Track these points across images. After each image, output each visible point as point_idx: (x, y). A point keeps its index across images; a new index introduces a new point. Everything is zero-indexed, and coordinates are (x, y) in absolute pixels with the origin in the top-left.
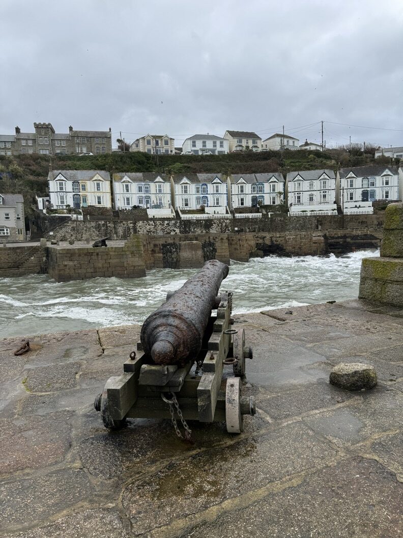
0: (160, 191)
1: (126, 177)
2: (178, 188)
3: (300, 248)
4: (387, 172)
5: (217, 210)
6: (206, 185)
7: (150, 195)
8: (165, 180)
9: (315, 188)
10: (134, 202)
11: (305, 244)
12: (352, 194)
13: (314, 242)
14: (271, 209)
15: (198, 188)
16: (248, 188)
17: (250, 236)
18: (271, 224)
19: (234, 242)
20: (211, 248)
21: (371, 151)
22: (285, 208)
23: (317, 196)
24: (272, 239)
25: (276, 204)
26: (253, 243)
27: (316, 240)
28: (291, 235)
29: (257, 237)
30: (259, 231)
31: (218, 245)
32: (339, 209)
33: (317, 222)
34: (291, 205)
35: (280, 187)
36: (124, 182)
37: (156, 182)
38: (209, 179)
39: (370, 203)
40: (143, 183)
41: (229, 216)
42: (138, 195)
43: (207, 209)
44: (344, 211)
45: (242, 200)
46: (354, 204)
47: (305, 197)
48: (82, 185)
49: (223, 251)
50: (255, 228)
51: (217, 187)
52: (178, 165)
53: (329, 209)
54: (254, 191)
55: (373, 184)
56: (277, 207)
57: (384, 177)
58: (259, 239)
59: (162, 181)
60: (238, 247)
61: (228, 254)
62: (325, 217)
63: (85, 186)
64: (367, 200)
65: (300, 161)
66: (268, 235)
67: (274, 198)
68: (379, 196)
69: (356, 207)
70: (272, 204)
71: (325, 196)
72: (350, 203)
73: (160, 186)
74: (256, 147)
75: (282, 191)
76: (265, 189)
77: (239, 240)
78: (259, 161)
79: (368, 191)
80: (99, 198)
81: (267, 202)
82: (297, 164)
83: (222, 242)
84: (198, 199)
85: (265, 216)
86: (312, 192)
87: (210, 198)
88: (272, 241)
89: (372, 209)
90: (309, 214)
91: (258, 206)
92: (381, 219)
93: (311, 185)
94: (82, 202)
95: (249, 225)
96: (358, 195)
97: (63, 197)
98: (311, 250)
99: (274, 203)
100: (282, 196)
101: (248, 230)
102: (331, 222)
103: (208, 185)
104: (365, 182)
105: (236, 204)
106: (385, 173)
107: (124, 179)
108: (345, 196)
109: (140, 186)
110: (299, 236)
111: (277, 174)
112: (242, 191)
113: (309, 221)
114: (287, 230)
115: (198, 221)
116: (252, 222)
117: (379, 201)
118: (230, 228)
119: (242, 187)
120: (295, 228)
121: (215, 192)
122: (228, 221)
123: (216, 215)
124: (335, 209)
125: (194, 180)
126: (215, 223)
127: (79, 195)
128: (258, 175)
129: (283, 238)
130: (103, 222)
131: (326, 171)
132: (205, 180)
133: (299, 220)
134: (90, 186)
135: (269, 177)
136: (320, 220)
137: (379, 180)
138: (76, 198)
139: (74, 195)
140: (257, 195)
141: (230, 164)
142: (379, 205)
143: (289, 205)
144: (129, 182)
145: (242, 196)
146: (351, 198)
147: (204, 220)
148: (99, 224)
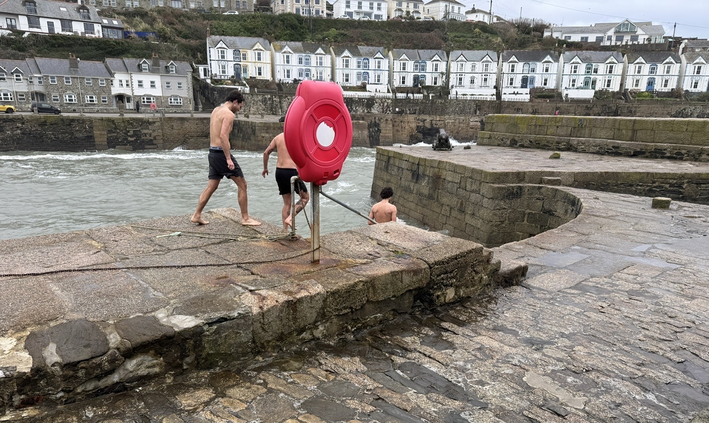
0: (321, 63)
1: (287, 47)
2: (339, 61)
3: (457, 132)
4: (548, 58)
5: (379, 89)
6: (368, 60)
7: (310, 68)
8: (327, 52)
9: (477, 71)
10: (294, 75)
11: (462, 129)
12: (512, 79)
13: (471, 127)
14: (433, 90)
15: (359, 63)
16: (410, 65)
17: (411, 118)
18: (431, 106)
19: (396, 124)
20: (376, 129)
21: (540, 28)
22: (445, 90)
23: (479, 79)
24: (432, 122)
25: (438, 85)
26: (414, 125)
27: (473, 125)
28: (450, 119)
29: (418, 120)
30: (420, 114)
31: (382, 125)
32: (498, 95)
33: (476, 107)
34: (452, 87)
35: (442, 67)
36: (285, 52)
37: (317, 54)
38: (371, 53)
39: (527, 90)
40: (304, 55)
41: (390, 95)
42: (298, 67)
43: (368, 87)
44: (502, 97)
45: (404, 78)
46: (512, 90)
47: (466, 80)
48: (243, 55)
49: (388, 132)
50: (415, 110)
51: (379, 63)
52: (333, 32)
53: (488, 94)
54: (416, 69)
55: (533, 70)
56: (439, 88)
57: (545, 64)
58: (420, 122)
59: (323, 53)
60: (400, 129)
61: (392, 135)
62: (483, 102)
63: (245, 54)
64: (526, 87)
65: (465, 35)
66: (428, 118)
67: (436, 79)
68: (538, 83)
69: (514, 93)
70: (433, 85)
71: (486, 80)
72: (509, 89)
73: (321, 58)
74: (418, 12)
75: (444, 71)
76: (427, 68)
77: (401, 122)
78: (421, 32)
79: (528, 77)
80: (260, 69)
81: (429, 82)
82: (461, 39)
83: (386, 123)
84: (359, 74)
85: (426, 97)
86: (474, 75)
87: (371, 73)
88: (432, 124)
89: (528, 96)
90: (469, 98)
91: (420, 86)
92: (536, 107)
93: (474, 66)
94: (242, 72)
95: (410, 106)
96: (518, 82)
97: (225, 66)
98: (467, 135)
99: (435, 83)
100: (444, 77)
101: (408, 112)
102: (489, 108)
103: (370, 60)
104: (526, 67)
105: (397, 83)
106: (546, 59)
107: (285, 50)
108: (505, 82)
109: (301, 57)
110: (457, 121)
111: (440, 51)
112: (404, 69)
113: (469, 105)
114: (447, 114)
115: (360, 99)
116: (413, 103)
117: (537, 88)
118: (391, 108)
119: (404, 64)
120: (454, 112)
121: (377, 69)
122: (390, 101)
123: (378, 94)
124: (494, 95)
125: (355, 53)
126: (376, 103)
127: (240, 65)
128: (421, 51)
129: (443, 122)
130: (269, 96)
131: (490, 52)
132: (367, 54)
133: (459, 104)
134: (251, 55)
135: (432, 55)
136: (479, 105)
137: (539, 66)
138: (237, 69)
139: (235, 65)
140: (420, 74)
141: (389, 33)
142: (536, 92)
143: (450, 87)
144: (290, 53)
145: (404, 74)
146: (511, 84)
147: (366, 99)
148: (266, 98)
